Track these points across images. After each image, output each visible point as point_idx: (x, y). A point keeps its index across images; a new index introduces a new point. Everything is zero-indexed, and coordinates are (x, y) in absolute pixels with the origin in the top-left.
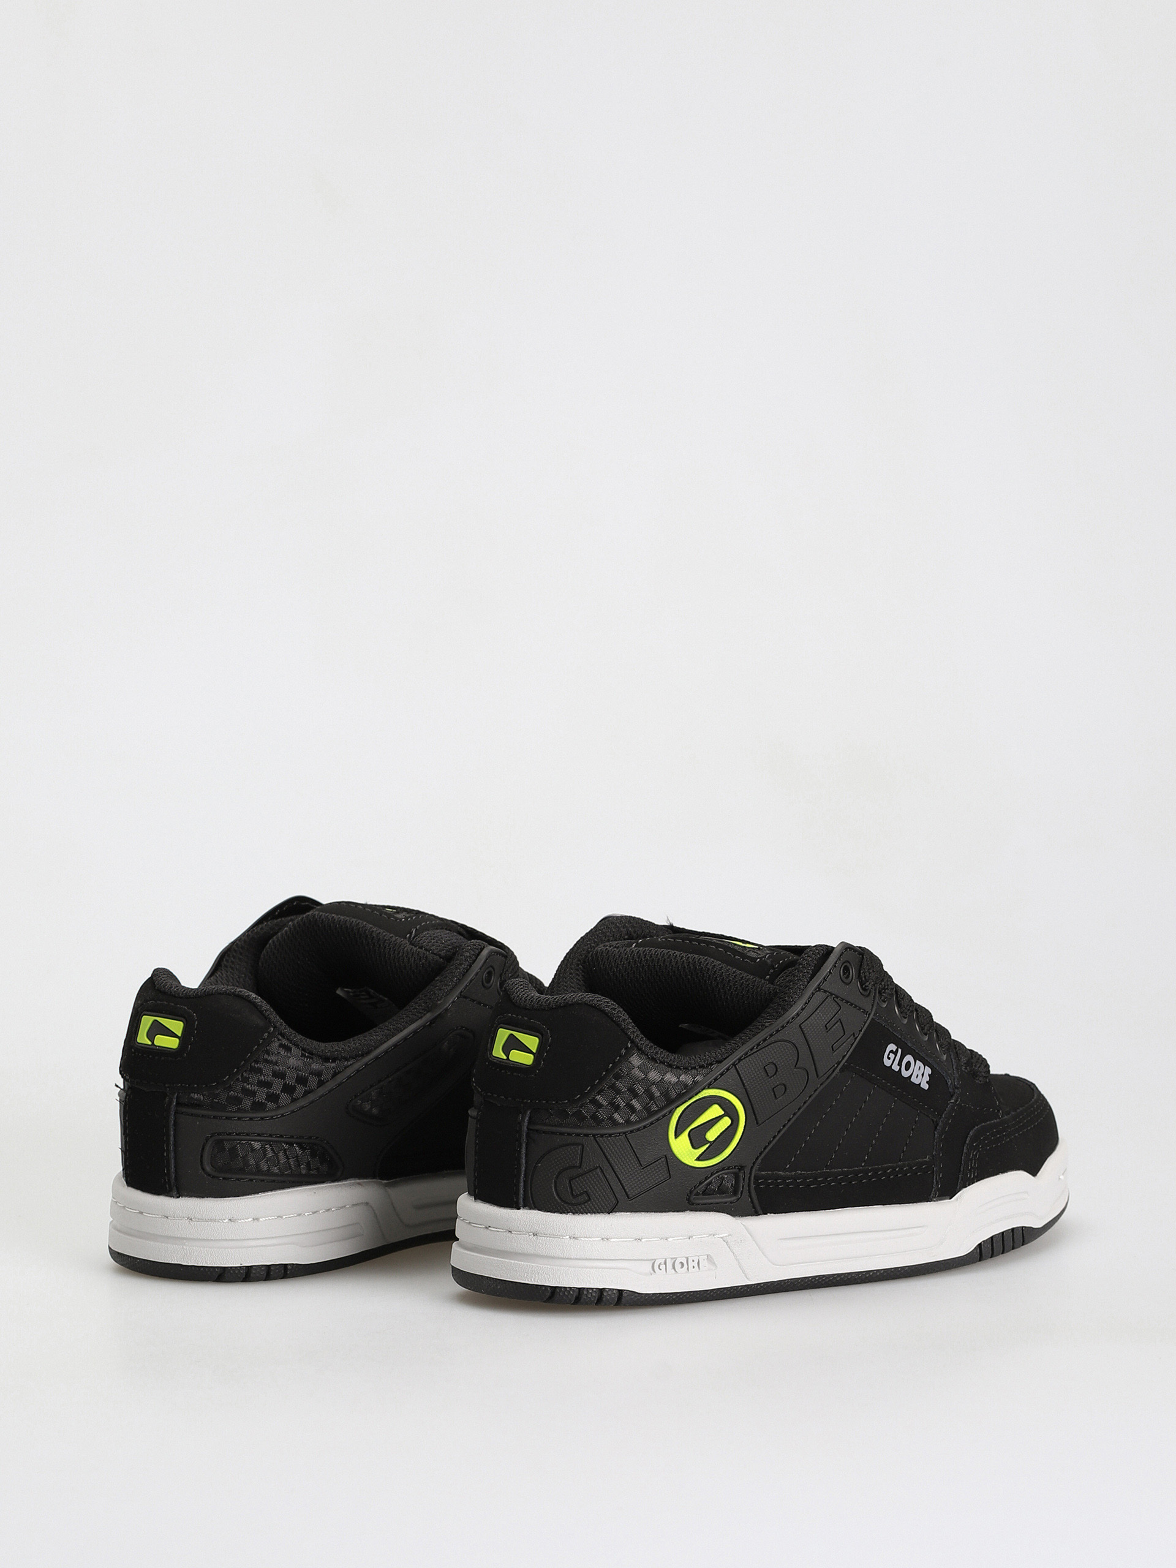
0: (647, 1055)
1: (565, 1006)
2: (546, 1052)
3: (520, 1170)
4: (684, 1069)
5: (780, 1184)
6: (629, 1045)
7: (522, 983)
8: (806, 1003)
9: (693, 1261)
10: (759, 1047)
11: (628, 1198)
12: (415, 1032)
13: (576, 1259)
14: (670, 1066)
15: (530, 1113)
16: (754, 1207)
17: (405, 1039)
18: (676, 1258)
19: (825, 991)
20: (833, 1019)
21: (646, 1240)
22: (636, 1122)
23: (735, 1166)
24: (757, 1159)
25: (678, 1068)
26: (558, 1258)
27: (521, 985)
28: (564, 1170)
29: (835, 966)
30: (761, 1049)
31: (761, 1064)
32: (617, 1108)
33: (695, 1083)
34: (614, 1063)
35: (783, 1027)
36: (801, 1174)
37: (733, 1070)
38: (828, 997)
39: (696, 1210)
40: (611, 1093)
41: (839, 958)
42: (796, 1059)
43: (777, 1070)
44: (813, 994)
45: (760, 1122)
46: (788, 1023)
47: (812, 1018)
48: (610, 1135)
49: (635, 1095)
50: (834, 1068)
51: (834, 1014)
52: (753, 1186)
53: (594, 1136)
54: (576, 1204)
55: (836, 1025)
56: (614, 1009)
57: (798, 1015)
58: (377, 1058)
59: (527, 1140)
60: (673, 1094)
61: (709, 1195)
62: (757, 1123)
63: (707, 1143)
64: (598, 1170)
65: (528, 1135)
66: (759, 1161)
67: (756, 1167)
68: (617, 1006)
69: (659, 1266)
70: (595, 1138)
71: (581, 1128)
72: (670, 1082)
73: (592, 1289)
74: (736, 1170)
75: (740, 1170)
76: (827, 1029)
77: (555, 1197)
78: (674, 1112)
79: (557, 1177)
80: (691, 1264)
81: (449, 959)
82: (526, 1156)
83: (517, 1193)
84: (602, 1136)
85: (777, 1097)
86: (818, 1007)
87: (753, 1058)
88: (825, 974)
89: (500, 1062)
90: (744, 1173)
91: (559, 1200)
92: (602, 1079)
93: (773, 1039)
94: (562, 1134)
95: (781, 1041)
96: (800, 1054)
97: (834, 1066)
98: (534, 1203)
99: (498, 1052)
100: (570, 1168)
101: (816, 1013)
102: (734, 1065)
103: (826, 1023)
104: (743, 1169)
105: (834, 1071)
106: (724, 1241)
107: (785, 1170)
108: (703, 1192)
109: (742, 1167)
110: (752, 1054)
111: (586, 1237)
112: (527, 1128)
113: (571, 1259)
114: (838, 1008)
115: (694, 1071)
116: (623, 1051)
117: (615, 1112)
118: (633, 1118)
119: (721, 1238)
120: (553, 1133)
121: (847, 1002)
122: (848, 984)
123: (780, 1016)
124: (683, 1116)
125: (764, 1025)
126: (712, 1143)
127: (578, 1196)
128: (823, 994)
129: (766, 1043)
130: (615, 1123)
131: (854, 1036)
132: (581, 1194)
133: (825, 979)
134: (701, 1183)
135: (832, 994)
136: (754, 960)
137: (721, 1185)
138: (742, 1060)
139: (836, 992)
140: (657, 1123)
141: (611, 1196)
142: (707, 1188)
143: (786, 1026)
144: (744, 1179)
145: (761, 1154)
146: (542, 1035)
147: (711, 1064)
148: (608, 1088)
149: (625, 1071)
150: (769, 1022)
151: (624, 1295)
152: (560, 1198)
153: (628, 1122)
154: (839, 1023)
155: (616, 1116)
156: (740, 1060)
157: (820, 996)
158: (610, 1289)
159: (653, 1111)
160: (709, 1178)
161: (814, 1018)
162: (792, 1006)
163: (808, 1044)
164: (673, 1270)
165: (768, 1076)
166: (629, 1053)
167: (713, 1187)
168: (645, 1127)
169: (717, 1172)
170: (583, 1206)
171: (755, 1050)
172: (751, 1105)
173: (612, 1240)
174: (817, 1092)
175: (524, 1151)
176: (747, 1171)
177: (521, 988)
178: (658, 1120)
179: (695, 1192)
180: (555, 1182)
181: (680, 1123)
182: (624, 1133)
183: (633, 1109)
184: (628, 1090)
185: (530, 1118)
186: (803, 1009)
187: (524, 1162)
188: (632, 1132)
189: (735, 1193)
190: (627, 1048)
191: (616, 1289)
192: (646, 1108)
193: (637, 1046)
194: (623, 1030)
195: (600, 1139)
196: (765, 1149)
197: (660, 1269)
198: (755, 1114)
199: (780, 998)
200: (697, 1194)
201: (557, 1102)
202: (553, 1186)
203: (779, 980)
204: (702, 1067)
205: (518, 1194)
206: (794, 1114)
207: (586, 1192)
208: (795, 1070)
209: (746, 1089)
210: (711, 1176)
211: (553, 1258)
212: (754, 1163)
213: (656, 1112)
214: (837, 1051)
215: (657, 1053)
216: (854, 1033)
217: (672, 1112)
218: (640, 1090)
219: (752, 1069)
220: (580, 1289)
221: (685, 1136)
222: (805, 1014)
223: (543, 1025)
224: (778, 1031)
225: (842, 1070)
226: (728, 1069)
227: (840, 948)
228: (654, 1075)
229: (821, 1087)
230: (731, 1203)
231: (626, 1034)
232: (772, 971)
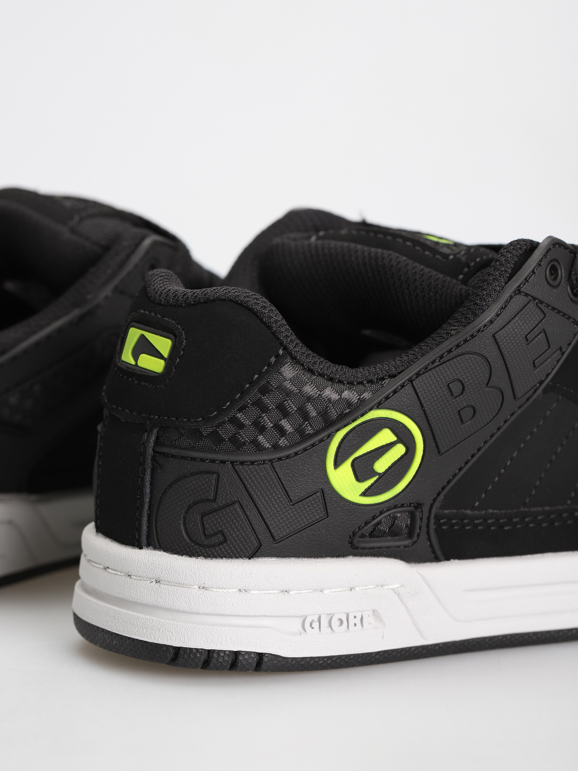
0: (302, 365)
1: (205, 302)
2: (179, 358)
3: (144, 501)
4: (348, 383)
5: (467, 524)
6: (281, 352)
7: (163, 274)
8: (502, 308)
9: (355, 617)
10: (443, 360)
11: (274, 540)
12: (60, 330)
13: (205, 614)
14: (331, 379)
15: (158, 432)
16: (434, 552)
17: (49, 337)
18: (334, 614)
19: (527, 295)
20: (536, 329)
21: (294, 592)
22: (287, 448)
23: (410, 504)
24: (439, 494)
25: (340, 382)
26: (183, 612)
27: (162, 276)
28: (195, 503)
29: (540, 265)
30: (445, 362)
31: (444, 381)
32: (262, 429)
33: (362, 401)
34: (260, 374)
35: (473, 336)
36: (492, 513)
37: (409, 387)
38: (529, 301)
39: (361, 555)
40: (254, 411)
41: (545, 256)
42: (488, 376)
43: (463, 389)
44: (511, 297)
45: (442, 451)
46: (479, 331)
47: (509, 326)
48: (252, 463)
49: (286, 414)
50: (535, 388)
51: (536, 322)
52: (432, 527)
53: (232, 463)
54: (209, 546)
55: (539, 337)
56: (265, 307)
57: (491, 322)
58: (14, 359)
59: (153, 465)
60: (334, 414)
61: (378, 537)
62: (439, 452)
63: (375, 476)
64: (237, 506)
65: (154, 458)
66: (442, 497)
67: (437, 504)
68: (269, 303)
69: (311, 624)
70: (233, 466)
71: (215, 452)
72: (330, 400)
73: (224, 652)
74: (412, 509)
75: (416, 508)
76: (527, 340)
77: (184, 536)
78: (334, 436)
79: (187, 512)
80: (352, 621)
81: (107, 248)
82: (151, 484)
83: (139, 529)
84: (242, 463)
85: (464, 421)
86: (517, 314)
87: (434, 373)
88: (527, 274)
89: (128, 368)
90: (422, 511)
91: (188, 540)
92: (244, 393)
93: (459, 351)
94: (193, 459)
95: (471, 354)
96: (493, 370)
97: (535, 386)
98: (159, 542)
99: (127, 357)
100: (202, 501)
101: (514, 321)
102: (411, 381)
103: (526, 333)
104: (421, 507)
105: (535, 392)
106: (396, 593)
107: (473, 508)
108: (370, 534)
109: (419, 504)
110: (434, 368)
111: (219, 588)
112: (153, 450)
113: (199, 614)
114: (542, 316)
115: (361, 387)
116: (273, 359)
117: (260, 435)
118: (283, 442)
119: (392, 589)
120: (183, 458)
121: (554, 309)
122: (556, 287)
123: (469, 323)
124: (345, 441)
125: (449, 333)
126: (381, 476)
127: (211, 536)
128: (524, 297)
129: (451, 355)
130: (259, 448)
131: (561, 350)
132: (215, 534)
133: (526, 280)
134: (366, 523)
135: (534, 299)
136: (446, 256)
137: (392, 525)
138: (420, 375)
139: (540, 297)
140: (311, 450)
141: (253, 538)
142: (374, 529)
143: (476, 336)
144: (421, 519)
145: (443, 488)
146: (175, 336)
147: (383, 379)
148: (252, 404)
149: (274, 384)
150: (456, 330)
151: (265, 659)
152: (190, 538)
153: (276, 447)
154: (542, 334)
155: (261, 438)
156: (418, 375)
157: (520, 300)
158: (247, 653)
159: (308, 434)
160: (377, 517)
161: (512, 327)
162: (484, 311)
163: (504, 359)
164: (329, 629)
165: (453, 395)
166: (280, 361)
167: (384, 527)
168: (296, 454)
169: (388, 510)
170: (217, 549)
171: (437, 363)
172: (431, 430)
173: (253, 592)
174: (514, 417)
175: (148, 478)
176: (426, 509)
177: (161, 280)
178: (313, 445)
179: (359, 534)
180: (185, 518)
181: (341, 450)
182: (270, 461)
183: (282, 431)
184: (276, 407)
185: (157, 438)
186: (498, 315)
187: (148, 490)
188: (280, 459)
189: (410, 535)
190: (277, 356)
191: (254, 652)
192: (300, 431)
193: (290, 354)
194: (274, 333)
195: (239, 468)
196: (448, 482)
197: (313, 628)
198: (436, 442)
199: (471, 301)
200: (363, 536)
201: (188, 420)
202: (182, 522)
203: (474, 281)
204: (371, 382)
205: (141, 530)
206: (486, 442)
207: (222, 532)
208: (487, 389)
209: (424, 411)
210: (379, 515)
211: (177, 611)
212: (434, 500)
213: (311, 436)
214: (540, 368)
215: (315, 363)
216: (561, 349)
217: (330, 437)
218: (292, 406)
219: (433, 387)
220: (209, 651)
221: (347, 466)
222: (500, 322)
223: (178, 324)
224: (466, 341)
225: (545, 391)
226: (403, 386)
227: (546, 243)
228: (309, 389)
229: (519, 411)
230: (405, 547)
231: (278, 339)
232: (466, 270)
